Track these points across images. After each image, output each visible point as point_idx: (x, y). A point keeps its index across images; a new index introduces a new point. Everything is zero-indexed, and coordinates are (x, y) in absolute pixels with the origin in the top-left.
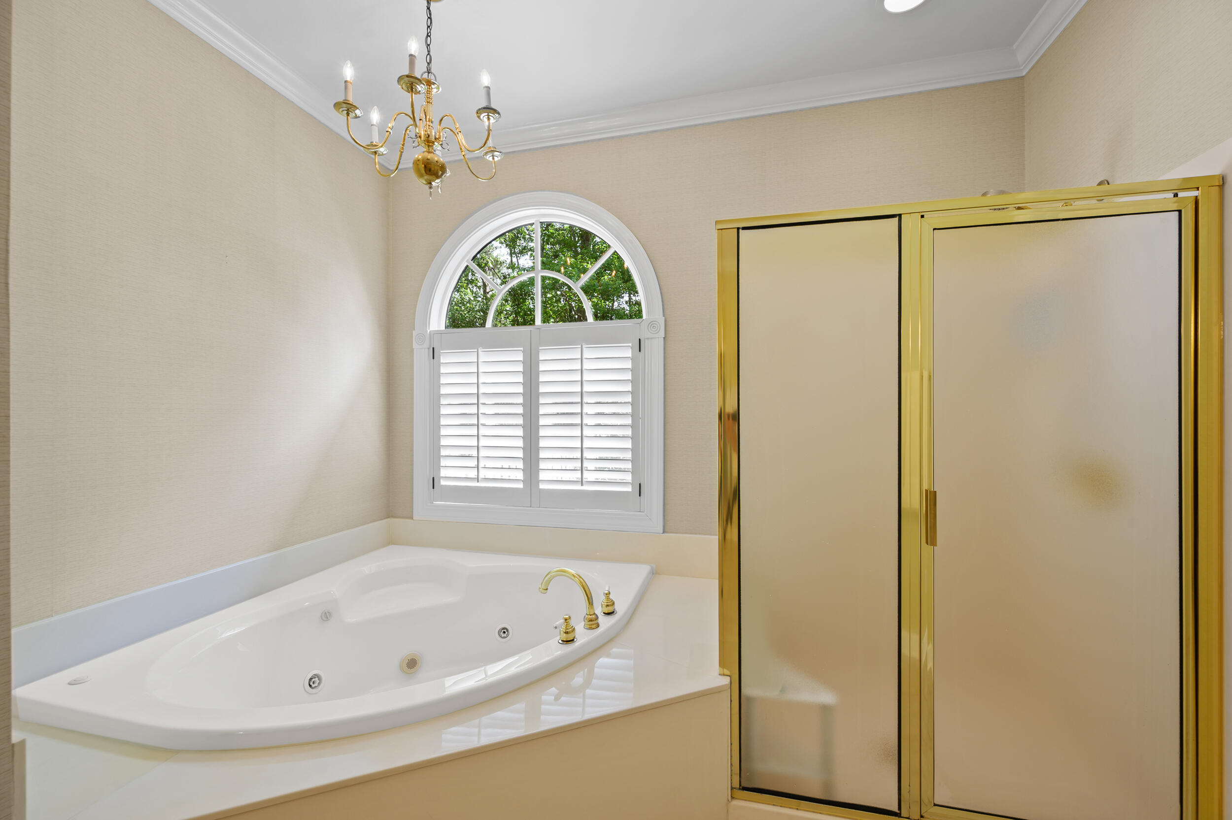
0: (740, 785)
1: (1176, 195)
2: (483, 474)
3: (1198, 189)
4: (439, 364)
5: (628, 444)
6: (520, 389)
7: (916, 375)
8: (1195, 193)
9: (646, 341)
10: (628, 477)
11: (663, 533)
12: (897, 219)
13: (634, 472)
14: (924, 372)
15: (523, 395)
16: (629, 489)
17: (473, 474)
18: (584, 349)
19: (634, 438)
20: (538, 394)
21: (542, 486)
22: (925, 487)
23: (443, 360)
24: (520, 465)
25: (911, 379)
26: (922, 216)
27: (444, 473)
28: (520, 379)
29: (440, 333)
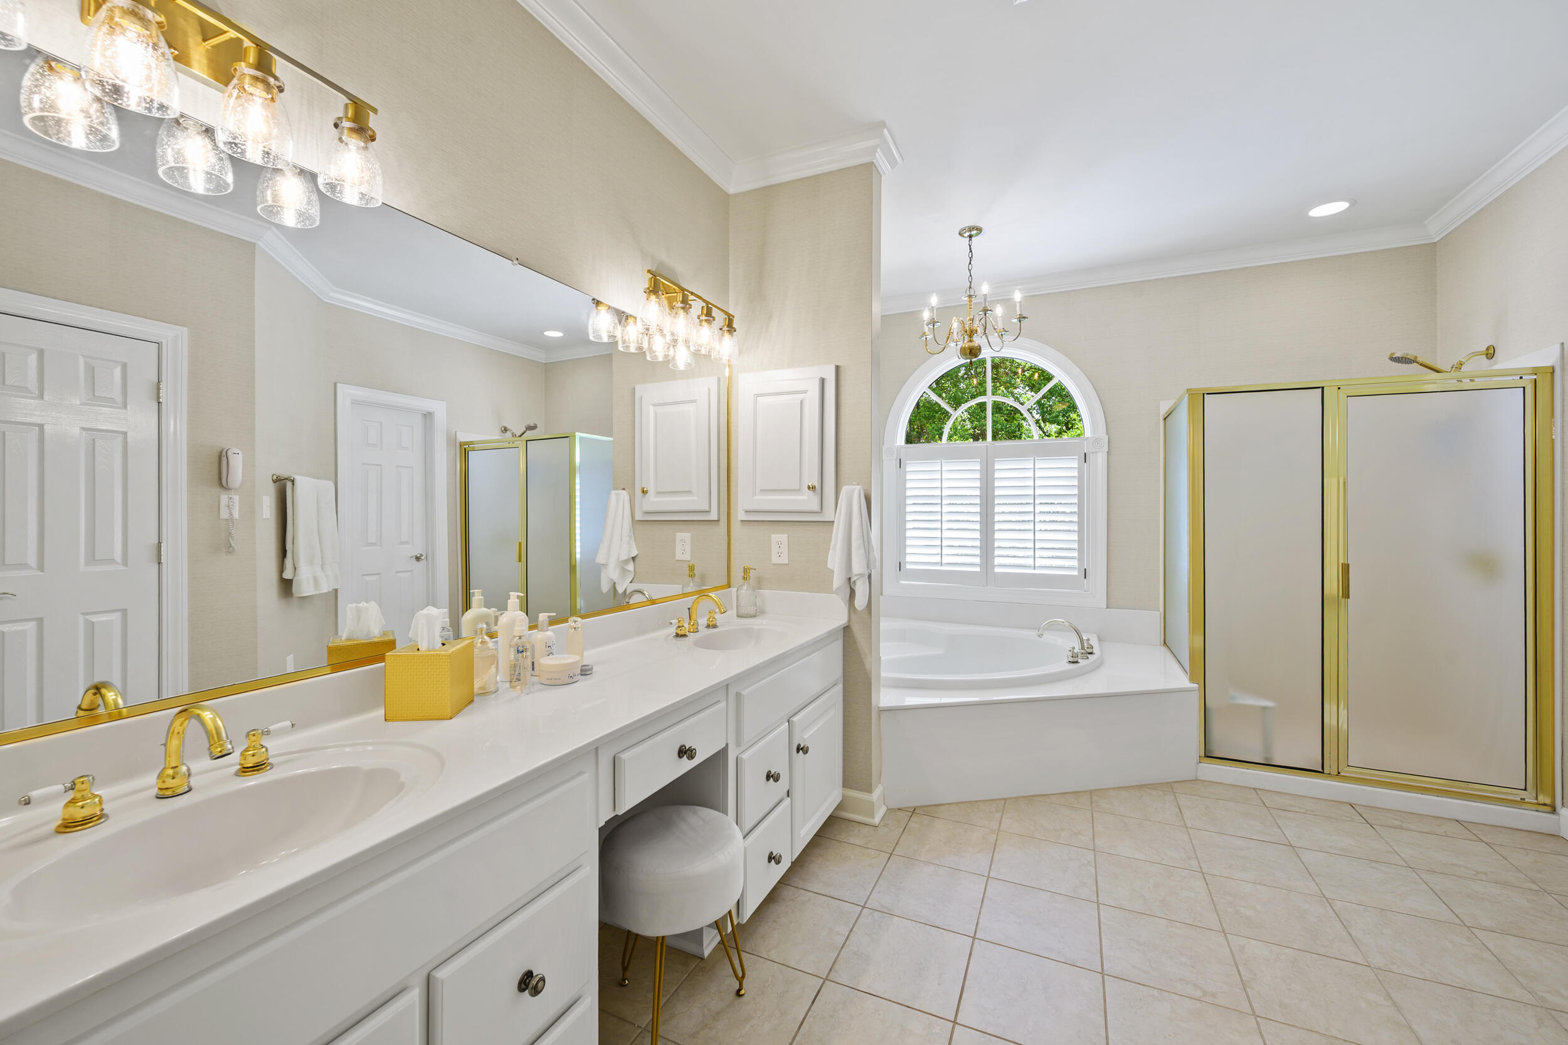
0: (1205, 754)
1: (1521, 378)
2: (946, 560)
3: (1536, 374)
4: (906, 472)
5: (1075, 537)
6: (978, 492)
7: (1335, 480)
8: (1535, 377)
9: (1091, 454)
10: (1075, 563)
11: (1107, 608)
12: (1321, 389)
13: (1080, 559)
14: (1340, 478)
15: (980, 496)
16: (1075, 573)
17: (937, 559)
18: (1036, 461)
19: (1080, 532)
20: (994, 497)
21: (997, 570)
22: (1341, 561)
23: (908, 469)
24: (978, 552)
25: (1331, 483)
26: (1339, 388)
27: (909, 558)
28: (978, 484)
29: (901, 447)
